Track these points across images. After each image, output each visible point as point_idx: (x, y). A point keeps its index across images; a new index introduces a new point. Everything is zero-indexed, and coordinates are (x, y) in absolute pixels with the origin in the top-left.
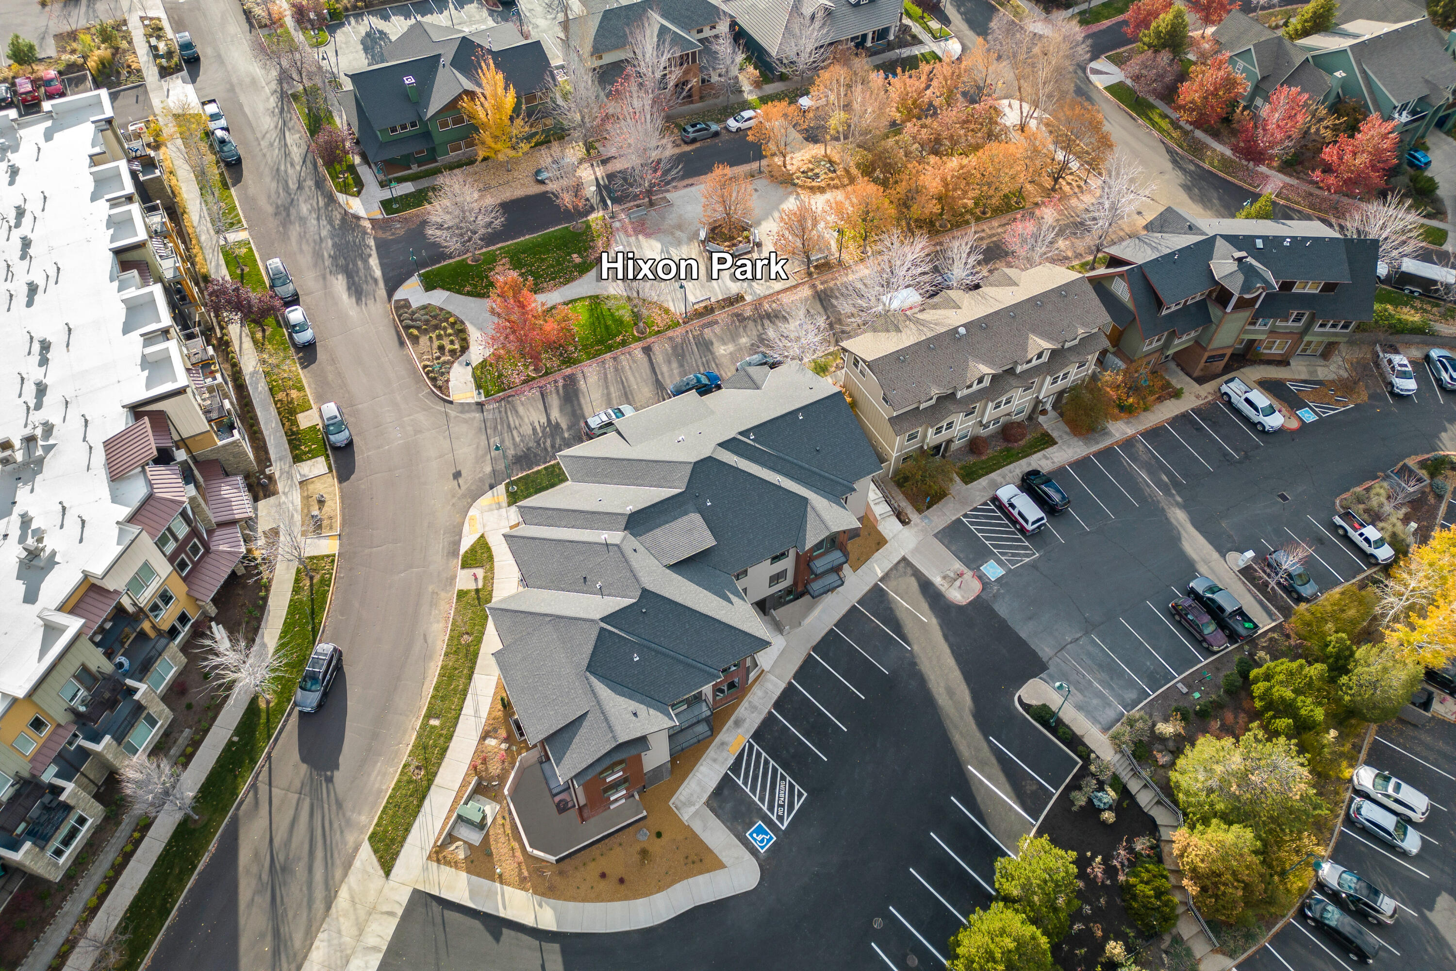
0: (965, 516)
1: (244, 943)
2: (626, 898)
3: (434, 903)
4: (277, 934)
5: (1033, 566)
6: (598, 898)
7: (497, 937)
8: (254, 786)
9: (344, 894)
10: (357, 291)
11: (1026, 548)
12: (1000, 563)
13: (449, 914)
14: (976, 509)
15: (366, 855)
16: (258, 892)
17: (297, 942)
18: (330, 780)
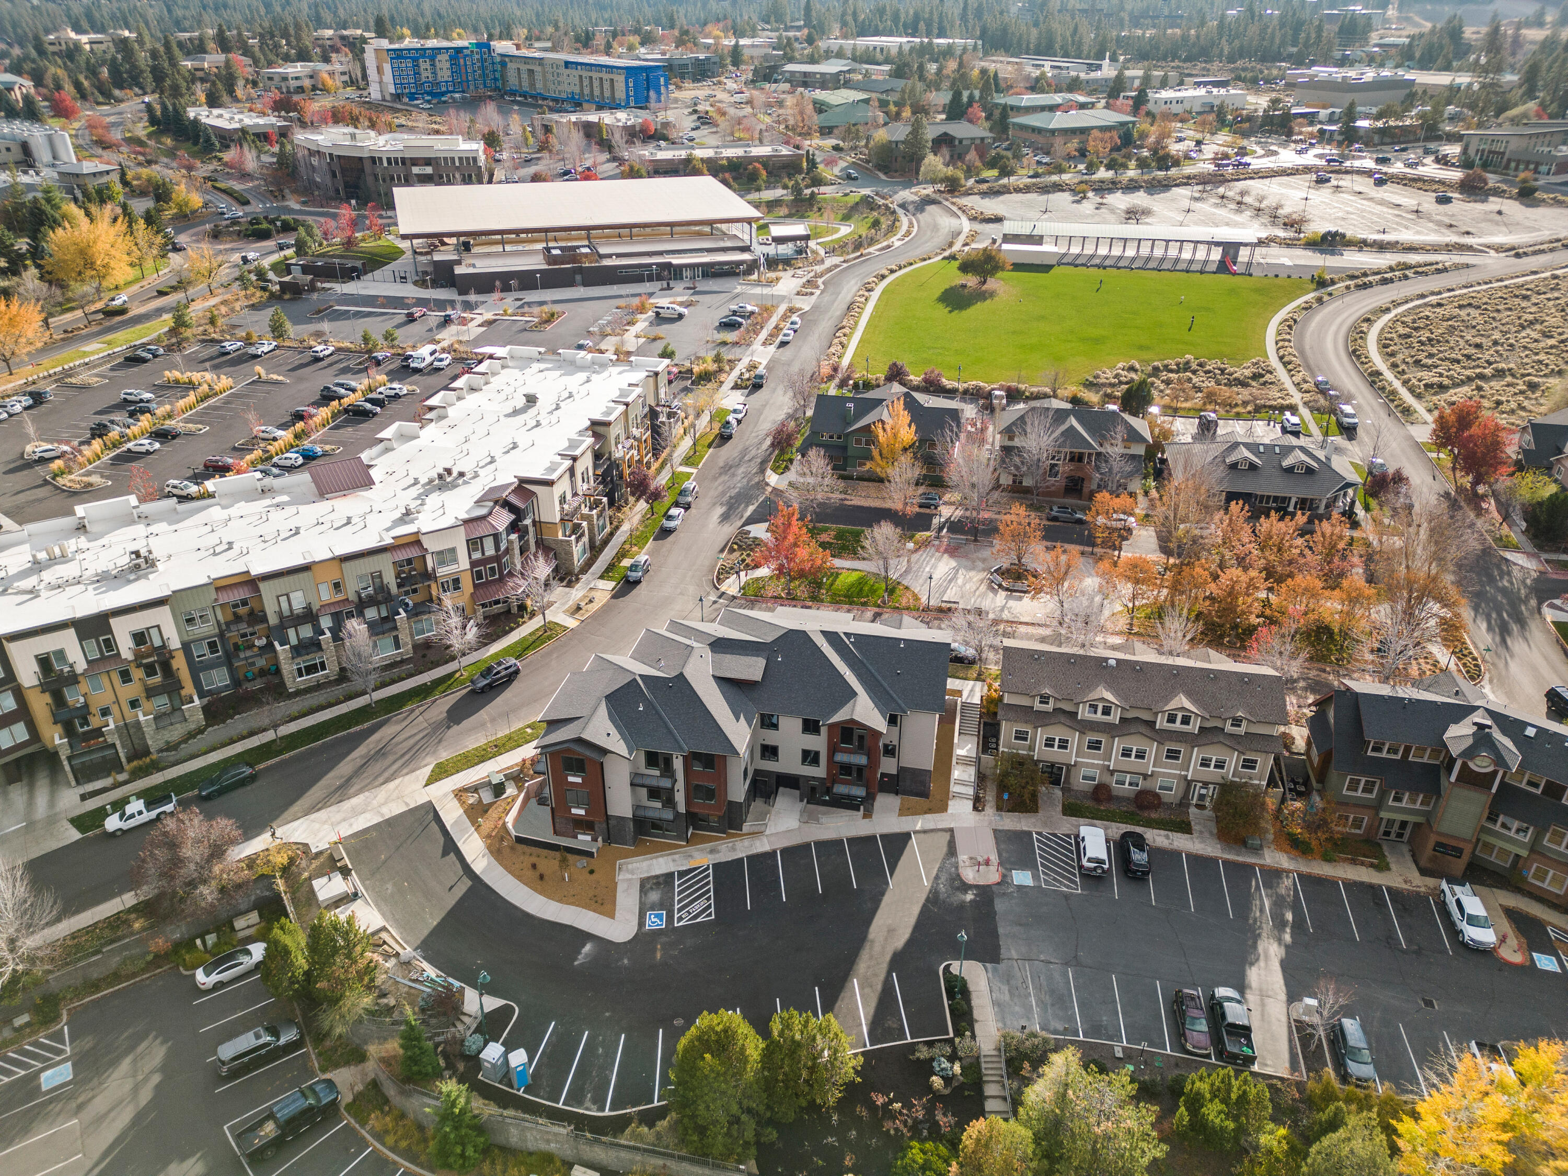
0: (1038, 833)
1: (331, 775)
2: (535, 890)
3: (432, 814)
4: (349, 779)
5: (1066, 897)
6: (519, 878)
7: (445, 853)
8: (413, 711)
9: (397, 782)
10: (725, 518)
11: (1075, 883)
12: (1036, 877)
13: (434, 826)
14: (1055, 835)
15: (426, 771)
16: (362, 757)
17: (352, 790)
18: (449, 727)
